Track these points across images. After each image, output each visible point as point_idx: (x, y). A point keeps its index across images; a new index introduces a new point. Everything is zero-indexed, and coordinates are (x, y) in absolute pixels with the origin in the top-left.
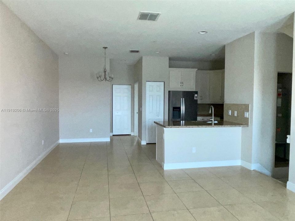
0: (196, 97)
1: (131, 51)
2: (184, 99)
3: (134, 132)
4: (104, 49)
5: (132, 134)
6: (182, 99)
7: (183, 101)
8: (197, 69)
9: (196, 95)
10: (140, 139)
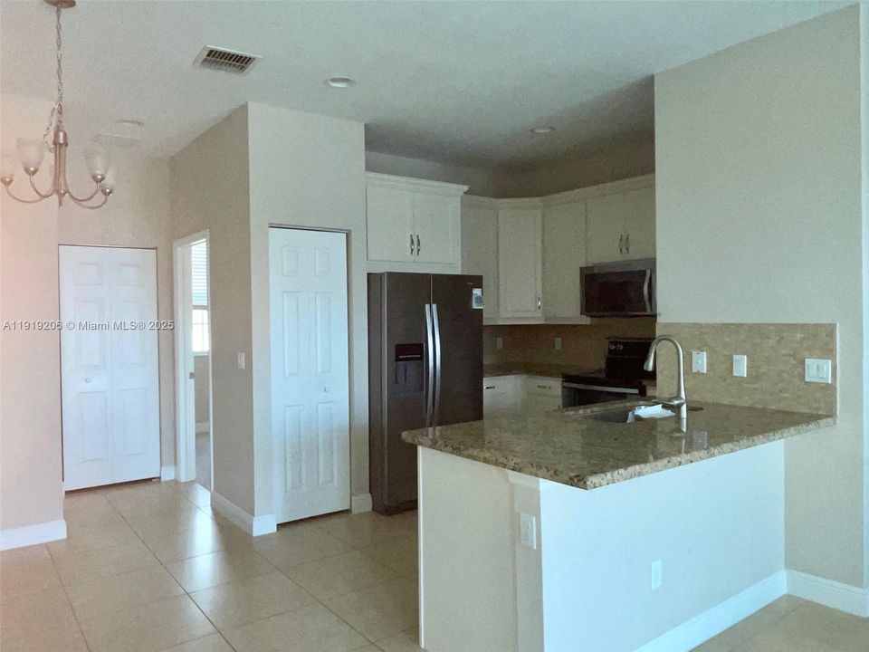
0: (479, 300)
1: (212, 53)
2: (434, 306)
3: (175, 462)
4: (55, 8)
5: (168, 475)
6: (427, 306)
7: (431, 314)
8: (466, 188)
9: (477, 292)
10: (234, 509)
